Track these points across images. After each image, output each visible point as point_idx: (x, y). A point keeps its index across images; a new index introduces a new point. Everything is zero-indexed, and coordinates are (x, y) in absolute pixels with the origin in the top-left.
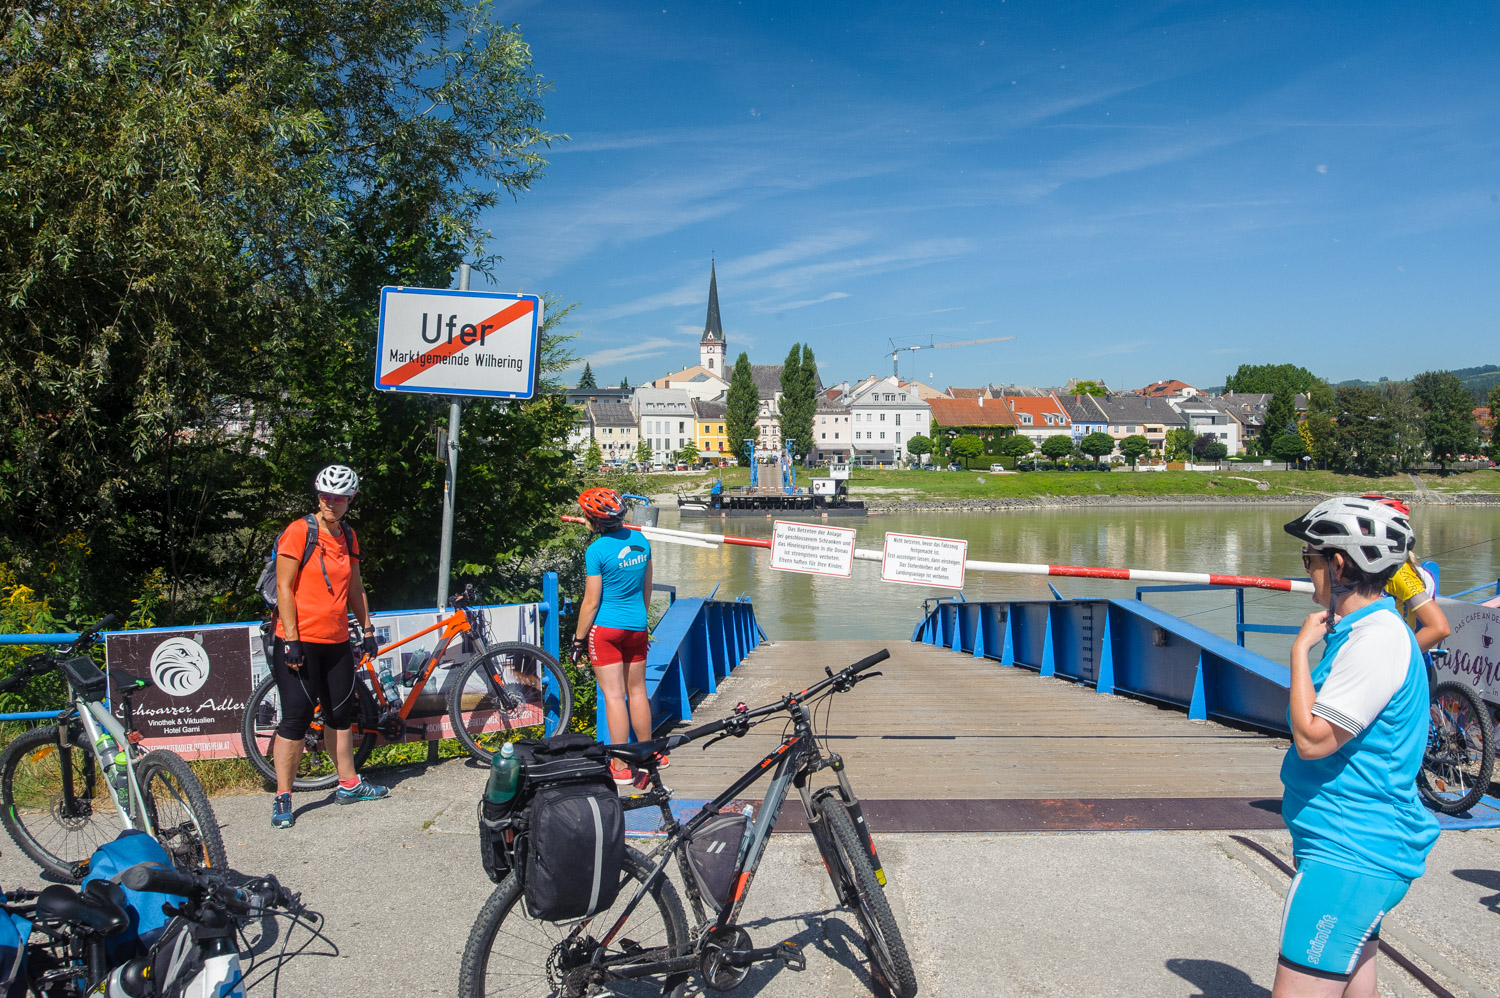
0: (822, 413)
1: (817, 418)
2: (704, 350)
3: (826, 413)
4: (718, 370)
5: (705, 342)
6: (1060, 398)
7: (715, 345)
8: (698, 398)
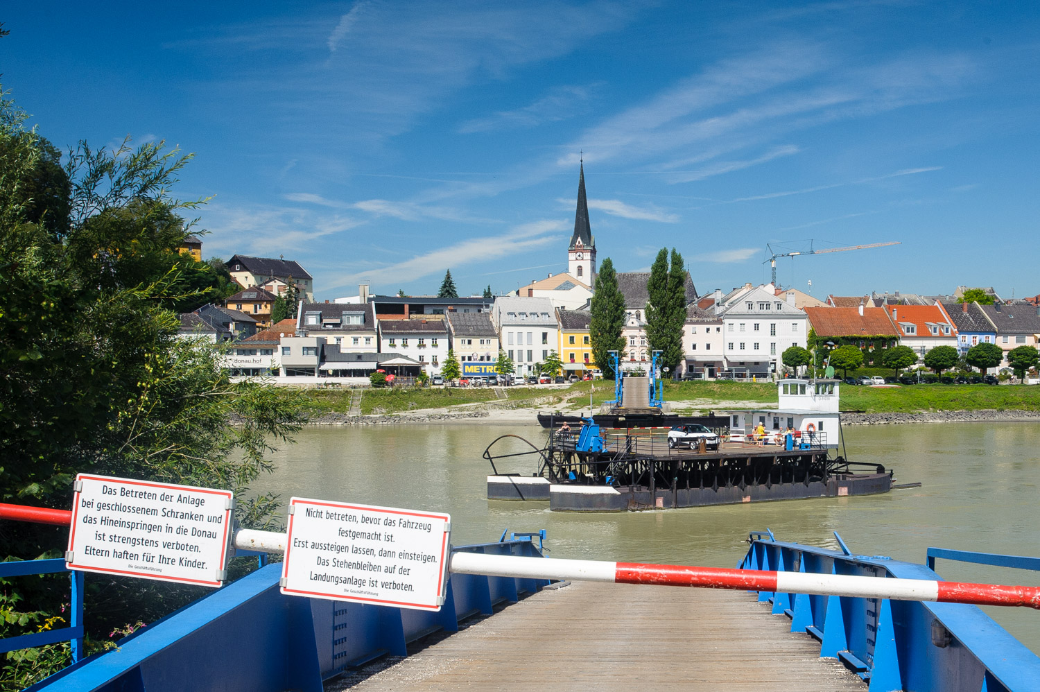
0: (692, 323)
1: (687, 328)
2: (572, 256)
3: (697, 323)
4: (587, 278)
5: (573, 248)
6: (946, 307)
7: (583, 251)
8: (563, 307)
